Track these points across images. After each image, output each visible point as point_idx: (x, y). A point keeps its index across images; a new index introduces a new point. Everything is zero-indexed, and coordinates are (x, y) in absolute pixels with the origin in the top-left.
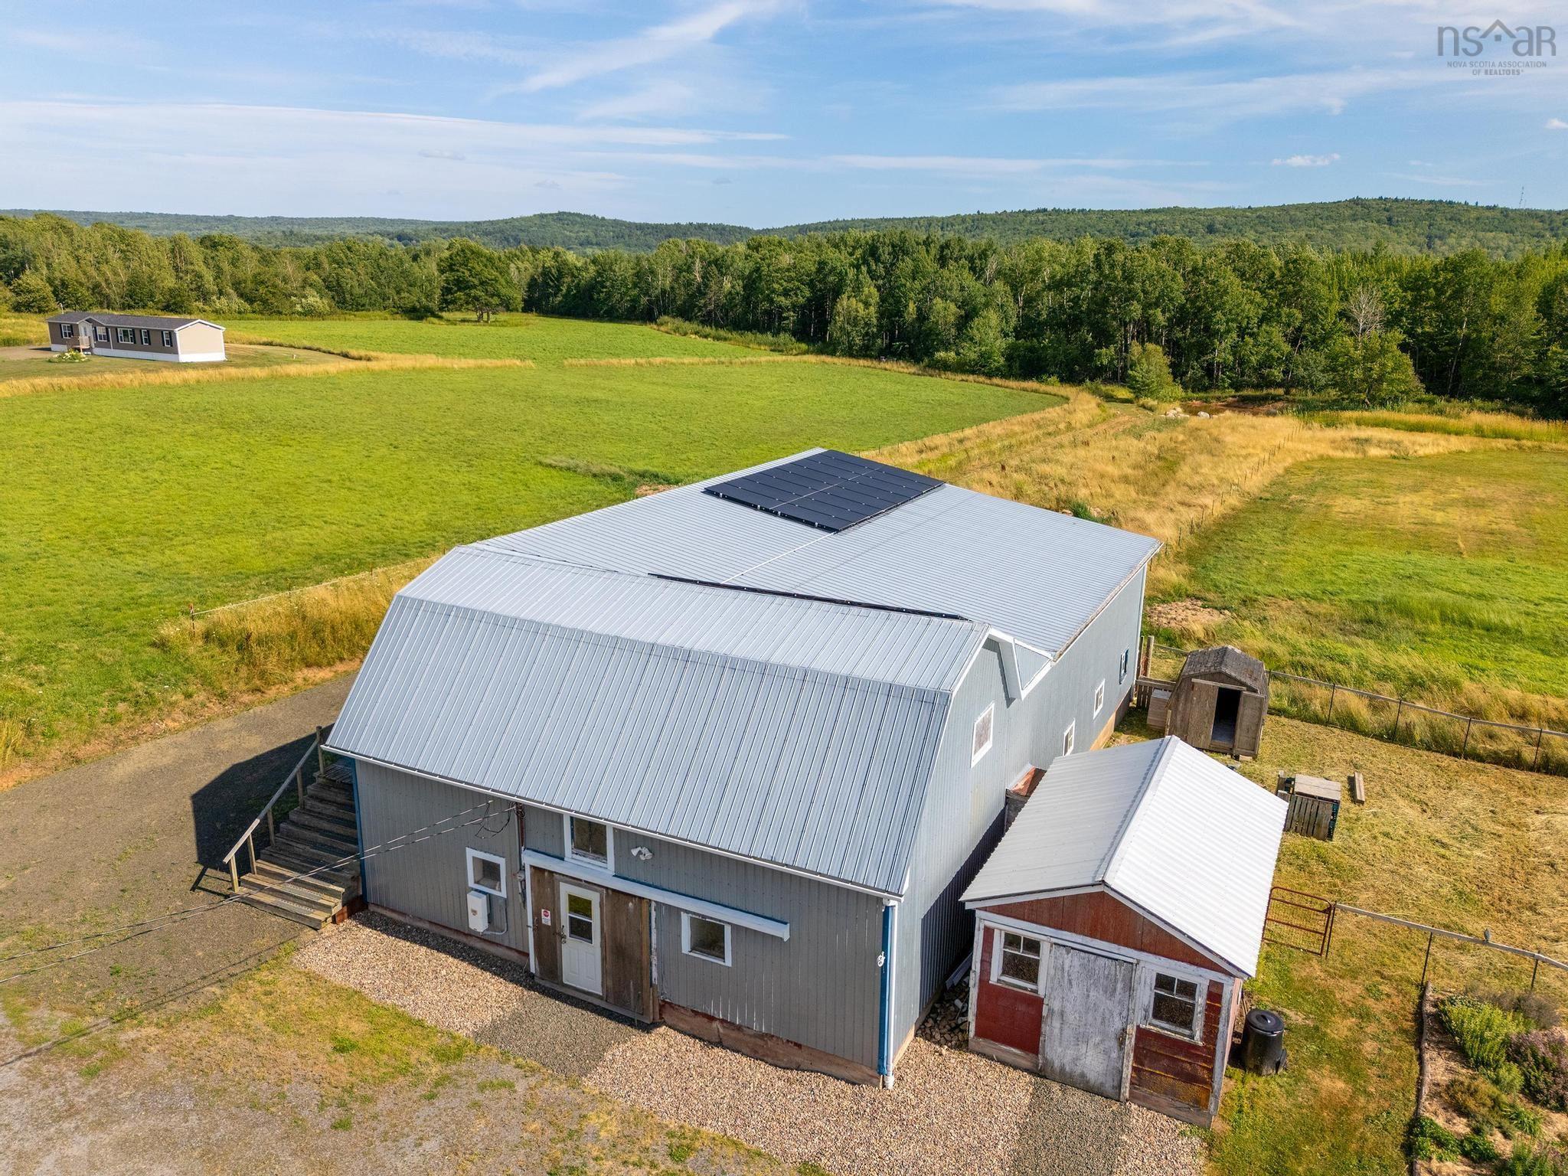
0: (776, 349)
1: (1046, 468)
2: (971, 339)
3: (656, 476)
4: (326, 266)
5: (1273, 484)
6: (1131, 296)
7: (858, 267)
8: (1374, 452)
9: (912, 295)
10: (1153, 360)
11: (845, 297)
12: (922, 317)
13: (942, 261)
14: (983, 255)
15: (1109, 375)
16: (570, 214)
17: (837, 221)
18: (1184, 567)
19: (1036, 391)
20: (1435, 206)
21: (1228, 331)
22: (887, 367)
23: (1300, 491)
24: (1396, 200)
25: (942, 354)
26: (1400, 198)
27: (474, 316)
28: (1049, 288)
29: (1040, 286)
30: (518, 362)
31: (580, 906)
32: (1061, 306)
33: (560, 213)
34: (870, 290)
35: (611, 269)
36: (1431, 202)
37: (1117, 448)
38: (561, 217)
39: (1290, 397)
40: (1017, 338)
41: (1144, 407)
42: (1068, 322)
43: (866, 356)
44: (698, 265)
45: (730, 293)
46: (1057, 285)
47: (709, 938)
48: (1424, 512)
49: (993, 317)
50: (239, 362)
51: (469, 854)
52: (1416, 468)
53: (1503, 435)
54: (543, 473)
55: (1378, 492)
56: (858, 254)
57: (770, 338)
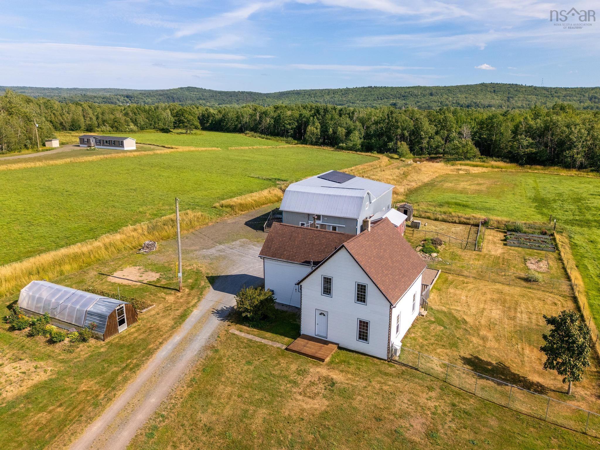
0: (287, 142)
2: (350, 140)
3: (279, 179)
4: (131, 114)
5: (432, 180)
6: (398, 128)
7: (313, 117)
8: (461, 172)
9: (331, 126)
10: (404, 147)
11: (310, 126)
12: (335, 133)
13: (340, 115)
14: (353, 113)
15: (392, 150)
16: (192, 87)
17: (294, 90)
18: (405, 197)
19: (370, 156)
20: (511, 85)
21: (426, 138)
22: (324, 148)
23: (438, 182)
24: (497, 84)
25: (341, 145)
27: (184, 131)
28: (373, 124)
29: (371, 123)
30: (216, 148)
32: (377, 129)
33: (188, 87)
34: (317, 124)
35: (227, 115)
36: (509, 84)
37: (392, 172)
38: (189, 89)
39: (444, 157)
40: (364, 139)
41: (402, 160)
42: (379, 135)
43: (316, 145)
44: (258, 114)
45: (269, 123)
46: (376, 123)
47: (334, 229)
48: (465, 186)
49: (357, 133)
50: (139, 149)
51: (300, 222)
52: (470, 176)
53: (498, 168)
54: (252, 179)
55: (457, 182)
56: (313, 112)
57: (285, 139)
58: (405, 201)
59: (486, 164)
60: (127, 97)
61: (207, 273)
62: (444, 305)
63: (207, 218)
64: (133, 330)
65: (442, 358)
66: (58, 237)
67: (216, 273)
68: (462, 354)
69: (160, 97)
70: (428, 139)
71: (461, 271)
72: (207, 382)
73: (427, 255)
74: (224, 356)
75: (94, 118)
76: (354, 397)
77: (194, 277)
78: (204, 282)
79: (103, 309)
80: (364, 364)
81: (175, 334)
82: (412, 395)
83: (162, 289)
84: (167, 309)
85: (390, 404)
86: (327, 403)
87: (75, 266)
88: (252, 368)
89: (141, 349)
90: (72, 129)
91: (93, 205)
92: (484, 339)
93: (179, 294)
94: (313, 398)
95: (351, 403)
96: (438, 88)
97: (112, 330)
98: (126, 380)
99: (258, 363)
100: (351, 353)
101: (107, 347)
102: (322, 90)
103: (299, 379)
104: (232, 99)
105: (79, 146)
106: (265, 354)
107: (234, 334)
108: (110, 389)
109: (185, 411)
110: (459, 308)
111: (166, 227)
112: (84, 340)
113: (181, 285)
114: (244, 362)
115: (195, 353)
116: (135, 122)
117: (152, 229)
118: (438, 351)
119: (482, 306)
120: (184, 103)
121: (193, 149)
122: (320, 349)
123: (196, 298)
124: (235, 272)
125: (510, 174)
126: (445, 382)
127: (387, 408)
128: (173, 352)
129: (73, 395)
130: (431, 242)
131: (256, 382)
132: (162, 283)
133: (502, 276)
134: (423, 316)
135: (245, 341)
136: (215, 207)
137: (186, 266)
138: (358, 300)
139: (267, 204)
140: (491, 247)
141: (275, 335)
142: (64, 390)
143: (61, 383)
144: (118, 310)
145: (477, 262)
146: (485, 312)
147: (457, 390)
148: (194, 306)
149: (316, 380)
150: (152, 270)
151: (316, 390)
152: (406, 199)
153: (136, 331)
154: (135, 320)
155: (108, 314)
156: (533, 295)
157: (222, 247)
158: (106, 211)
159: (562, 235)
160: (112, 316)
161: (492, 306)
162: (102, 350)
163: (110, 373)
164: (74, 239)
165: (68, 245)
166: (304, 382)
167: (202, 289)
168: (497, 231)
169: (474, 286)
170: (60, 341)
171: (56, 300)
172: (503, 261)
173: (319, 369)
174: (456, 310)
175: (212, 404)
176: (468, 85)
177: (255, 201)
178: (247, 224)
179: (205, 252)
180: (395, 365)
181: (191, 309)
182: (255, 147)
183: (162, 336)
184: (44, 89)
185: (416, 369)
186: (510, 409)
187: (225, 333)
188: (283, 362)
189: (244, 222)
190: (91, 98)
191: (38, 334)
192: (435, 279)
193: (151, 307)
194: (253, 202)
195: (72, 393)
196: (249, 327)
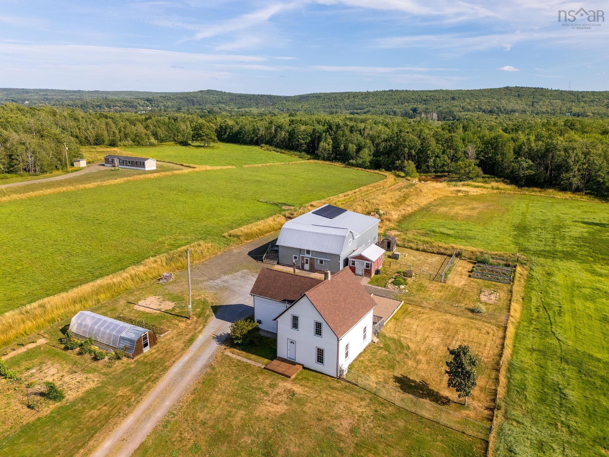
0: (301, 157)
1: (374, 201)
2: (360, 157)
3: (285, 204)
4: (152, 127)
5: (429, 204)
6: (405, 147)
7: (326, 132)
8: (460, 194)
9: (342, 142)
10: (410, 165)
11: (322, 142)
12: (346, 148)
13: (352, 132)
14: (364, 129)
15: (399, 169)
16: (212, 90)
17: (314, 94)
18: (397, 224)
19: (378, 174)
20: (536, 90)
21: (432, 157)
22: (335, 164)
23: (434, 206)
25: (351, 161)
26: (523, 86)
27: (202, 144)
28: (383, 141)
29: (380, 140)
30: (231, 167)
31: (307, 260)
32: (387, 147)
33: (208, 90)
34: (330, 140)
35: (244, 127)
36: (535, 88)
37: (393, 194)
38: (209, 92)
39: (449, 176)
40: (374, 156)
41: (407, 179)
42: (389, 152)
43: (328, 160)
44: (273, 128)
45: (284, 137)
46: (386, 140)
47: (321, 262)
48: (459, 211)
49: (366, 150)
50: (159, 169)
51: (293, 256)
52: (467, 199)
53: (498, 189)
54: (260, 203)
55: (453, 206)
56: (326, 127)
57: (298, 153)
58: (396, 228)
59: (487, 185)
60: (148, 100)
61: (212, 303)
62: (396, 332)
63: (216, 248)
64: (154, 351)
65: (379, 377)
66: (93, 268)
67: (219, 302)
68: (396, 374)
69: (180, 101)
70: (434, 158)
71: (422, 302)
72: (205, 391)
73: (396, 287)
74: (219, 372)
75: (117, 132)
76: (306, 404)
77: (201, 306)
78: (209, 311)
79: (132, 336)
80: (319, 380)
81: (185, 355)
82: (347, 404)
83: (176, 317)
84: (180, 334)
85: (330, 410)
86: (286, 408)
87: (108, 295)
88: (238, 382)
89: (159, 365)
90: (96, 143)
91: (120, 234)
92: (418, 362)
93: (189, 321)
94: (277, 404)
95: (303, 408)
96: (460, 92)
97: (139, 351)
98: (149, 388)
99: (242, 378)
100: (312, 372)
101: (135, 363)
102: (342, 94)
103: (270, 390)
104: (251, 103)
105: (104, 165)
106: (248, 372)
107: (228, 356)
108: (139, 394)
109: (189, 410)
110: (407, 336)
111: (181, 258)
112: (119, 358)
113: (191, 314)
114: (233, 377)
115: (198, 370)
116: (155, 135)
117: (170, 260)
118: (378, 371)
119: (427, 334)
120: (204, 107)
121: (209, 168)
122: (289, 369)
123: (202, 325)
124: (234, 302)
125: (507, 196)
126: (375, 394)
127: (328, 412)
128: (182, 368)
129: (113, 398)
130: (403, 274)
131: (239, 392)
132: (176, 311)
133: (455, 307)
134: (374, 343)
135: (236, 362)
136: (224, 237)
137: (196, 296)
138: (316, 333)
139: (271, 232)
140: (457, 278)
141: (258, 357)
142: (107, 395)
143: (105, 390)
144: (143, 336)
145: (438, 294)
146: (428, 339)
147: (382, 400)
148: (200, 332)
149: (282, 391)
150: (169, 300)
151: (281, 399)
152: (398, 226)
153: (156, 351)
154: (155, 343)
155: (136, 340)
156: (473, 325)
157: (226, 277)
158: (131, 241)
159: (523, 267)
160: (139, 341)
161: (435, 335)
162: (132, 366)
163: (138, 383)
164: (106, 270)
165: (101, 276)
166: (274, 393)
167: (207, 317)
168: (469, 262)
169: (428, 316)
170: (102, 359)
171: (98, 327)
172: (462, 292)
173: (285, 384)
174: (405, 337)
175: (207, 407)
176: (491, 89)
177: (260, 230)
178: (250, 254)
179: (212, 283)
180: (342, 381)
181: (197, 334)
182: (268, 164)
183: (174, 356)
184: (66, 92)
185: (356, 385)
186: (417, 415)
187: (221, 354)
188: (261, 378)
189: (247, 253)
190: (112, 102)
191: (86, 353)
192: (396, 310)
193: (167, 333)
194: (257, 231)
195: (112, 397)
196: (239, 350)
